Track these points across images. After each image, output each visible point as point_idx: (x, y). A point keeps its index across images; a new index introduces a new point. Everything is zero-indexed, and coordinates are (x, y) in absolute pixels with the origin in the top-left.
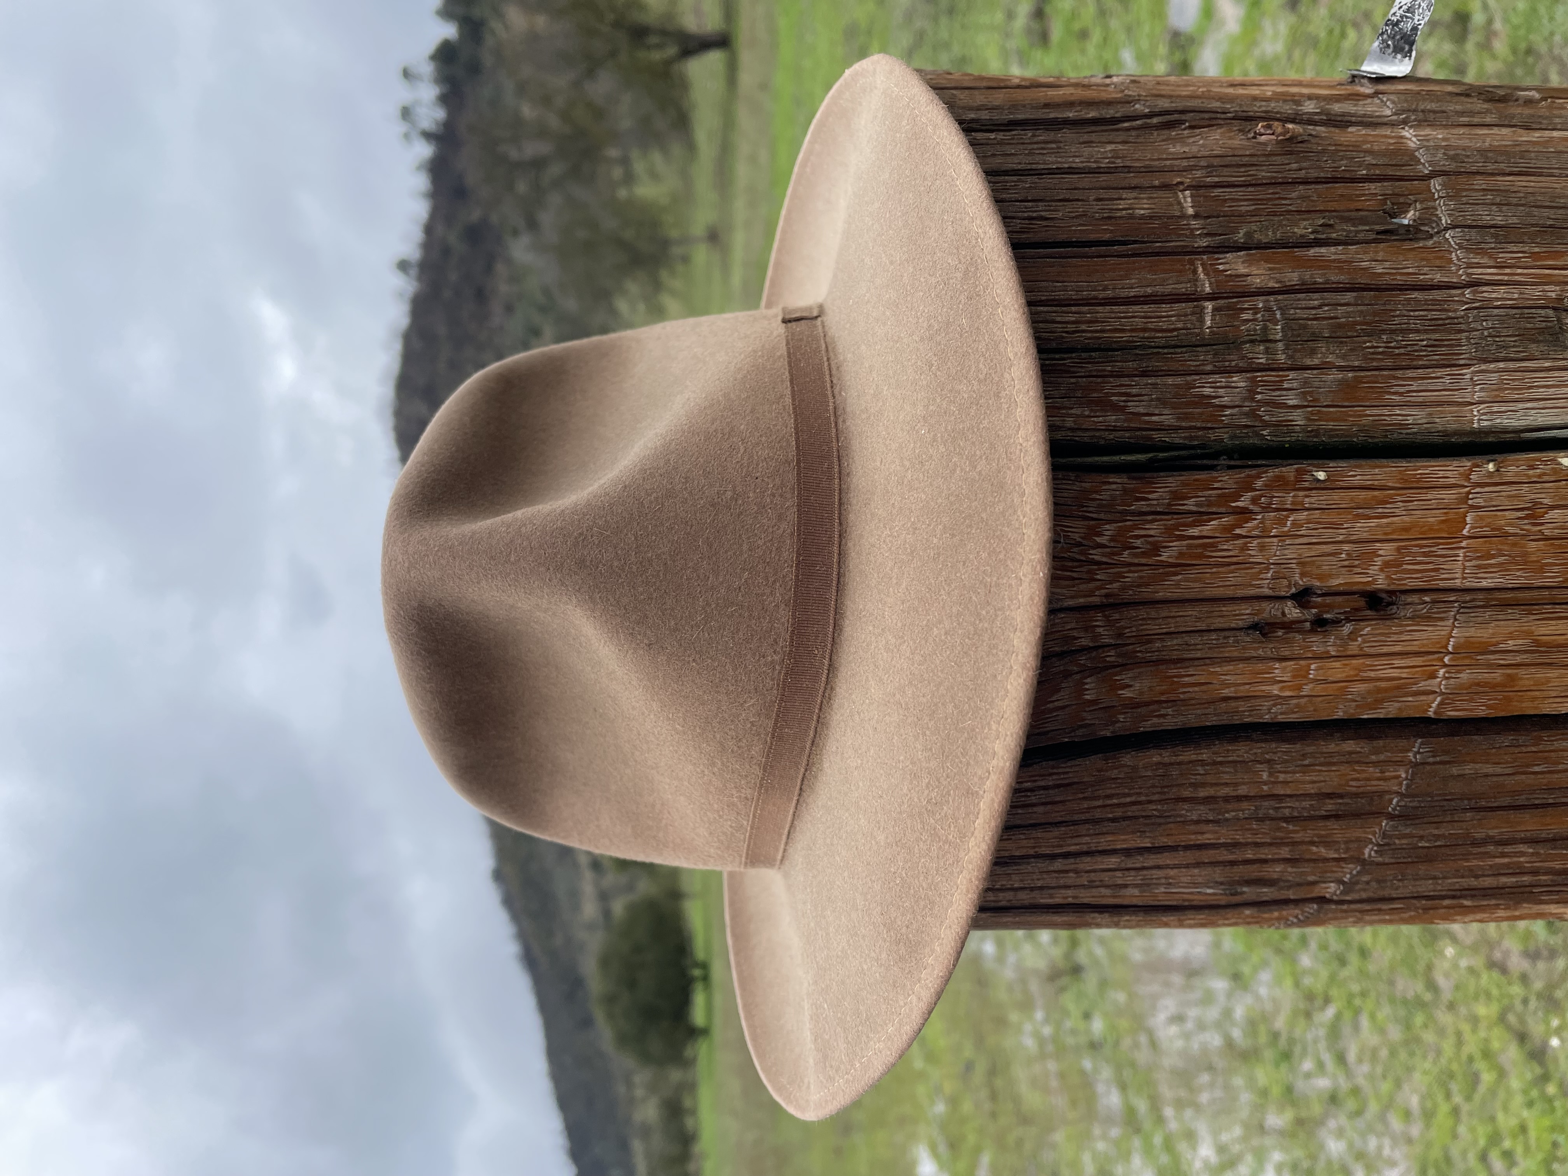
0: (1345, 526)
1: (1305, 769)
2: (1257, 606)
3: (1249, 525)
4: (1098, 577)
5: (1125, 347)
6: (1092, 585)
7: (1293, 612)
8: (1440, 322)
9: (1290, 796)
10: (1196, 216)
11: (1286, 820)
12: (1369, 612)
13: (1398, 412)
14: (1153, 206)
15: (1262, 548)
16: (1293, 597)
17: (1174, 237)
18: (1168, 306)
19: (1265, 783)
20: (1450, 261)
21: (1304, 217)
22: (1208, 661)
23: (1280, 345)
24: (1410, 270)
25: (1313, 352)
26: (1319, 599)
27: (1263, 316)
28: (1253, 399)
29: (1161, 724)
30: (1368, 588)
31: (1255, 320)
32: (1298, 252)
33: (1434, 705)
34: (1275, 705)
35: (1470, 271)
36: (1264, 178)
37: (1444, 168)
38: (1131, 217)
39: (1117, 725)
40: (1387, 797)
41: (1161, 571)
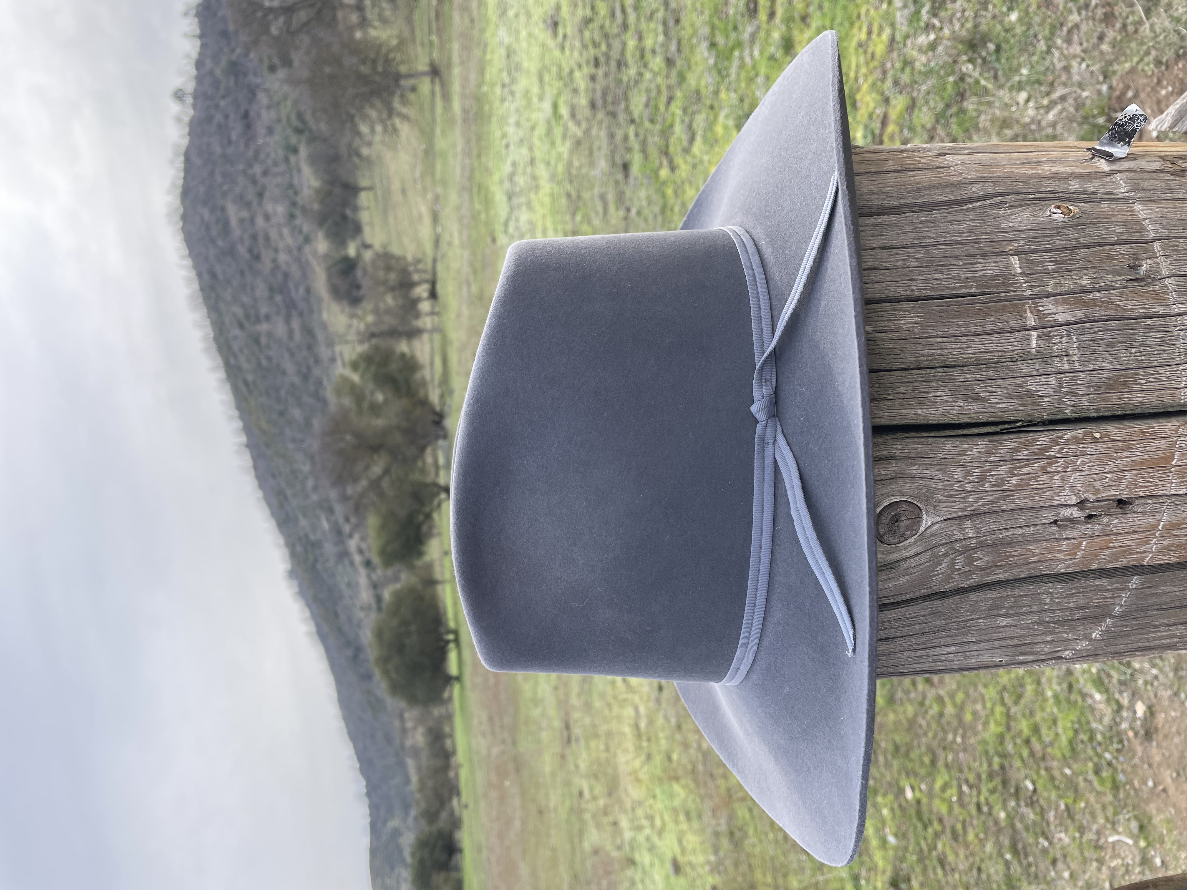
0: (1109, 463)
1: (1072, 596)
2: (1058, 510)
3: (1057, 465)
4: (970, 500)
5: (989, 363)
6: (967, 504)
7: (1076, 513)
8: (1163, 339)
9: (1059, 610)
10: (1022, 274)
11: (1054, 622)
12: (1117, 510)
13: (1141, 395)
14: (997, 268)
15: (1063, 478)
16: (1076, 505)
17: (1011, 289)
18: (1012, 334)
19: (1047, 604)
20: (1168, 299)
21: (1085, 272)
22: (1026, 543)
23: (1075, 357)
24: (1147, 306)
25: (1094, 360)
26: (1090, 505)
27: (1066, 340)
28: (1060, 392)
29: (995, 579)
30: (1118, 497)
31: (1061, 342)
32: (1083, 296)
33: (1147, 559)
34: (1061, 564)
35: (1180, 306)
36: (1059, 245)
37: (1161, 235)
38: (985, 276)
39: (972, 580)
40: (1113, 606)
41: (1005, 494)
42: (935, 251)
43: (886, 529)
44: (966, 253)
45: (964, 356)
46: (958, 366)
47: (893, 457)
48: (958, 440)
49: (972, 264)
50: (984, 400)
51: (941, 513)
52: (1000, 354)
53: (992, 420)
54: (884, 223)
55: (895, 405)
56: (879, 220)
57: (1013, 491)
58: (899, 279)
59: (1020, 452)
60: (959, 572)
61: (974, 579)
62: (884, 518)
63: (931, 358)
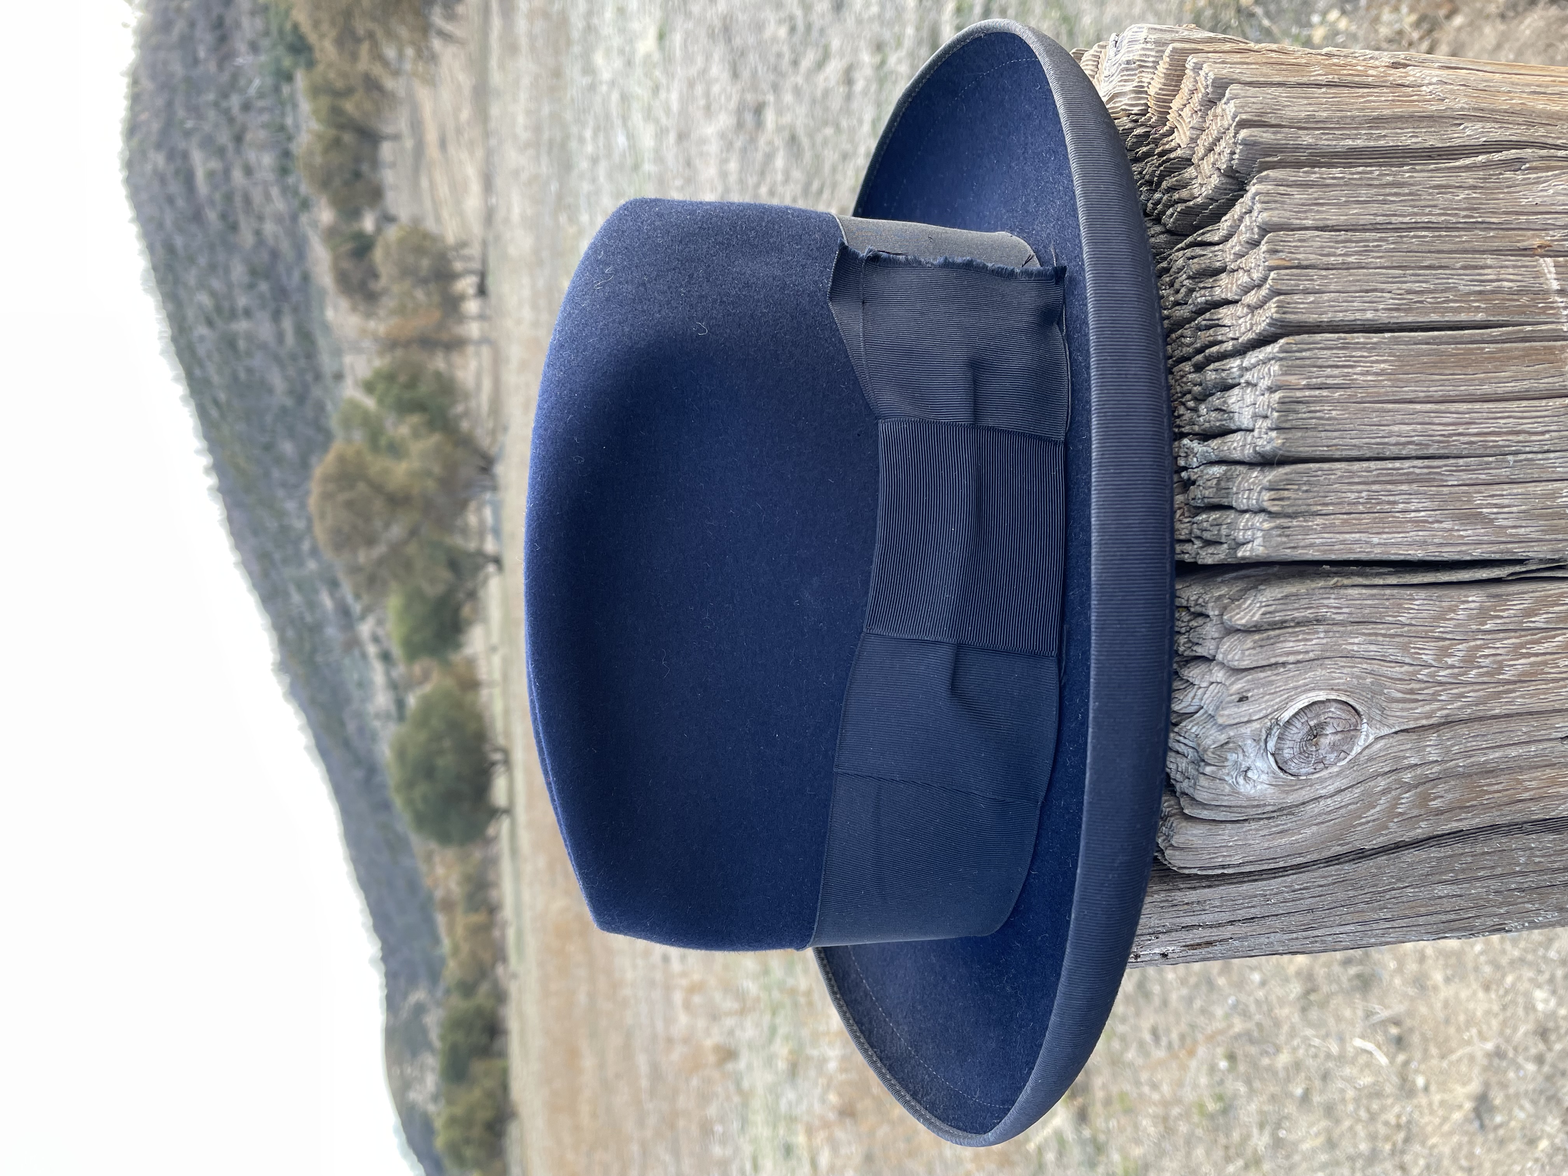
42: (1412, 240)
43: (1296, 750)
44: (1466, 245)
45: (1461, 438)
46: (1448, 457)
47: (1319, 621)
48: (1436, 593)
49: (1476, 267)
50: (1486, 521)
51: (1391, 721)
52: (1521, 438)
53: (1497, 556)
54: (1321, 181)
55: (1333, 525)
56: (1313, 177)
57: (1515, 682)
58: (1353, 288)
59: (1536, 615)
60: (1400, 819)
61: (1422, 829)
62: (1295, 730)
63: (1403, 440)
